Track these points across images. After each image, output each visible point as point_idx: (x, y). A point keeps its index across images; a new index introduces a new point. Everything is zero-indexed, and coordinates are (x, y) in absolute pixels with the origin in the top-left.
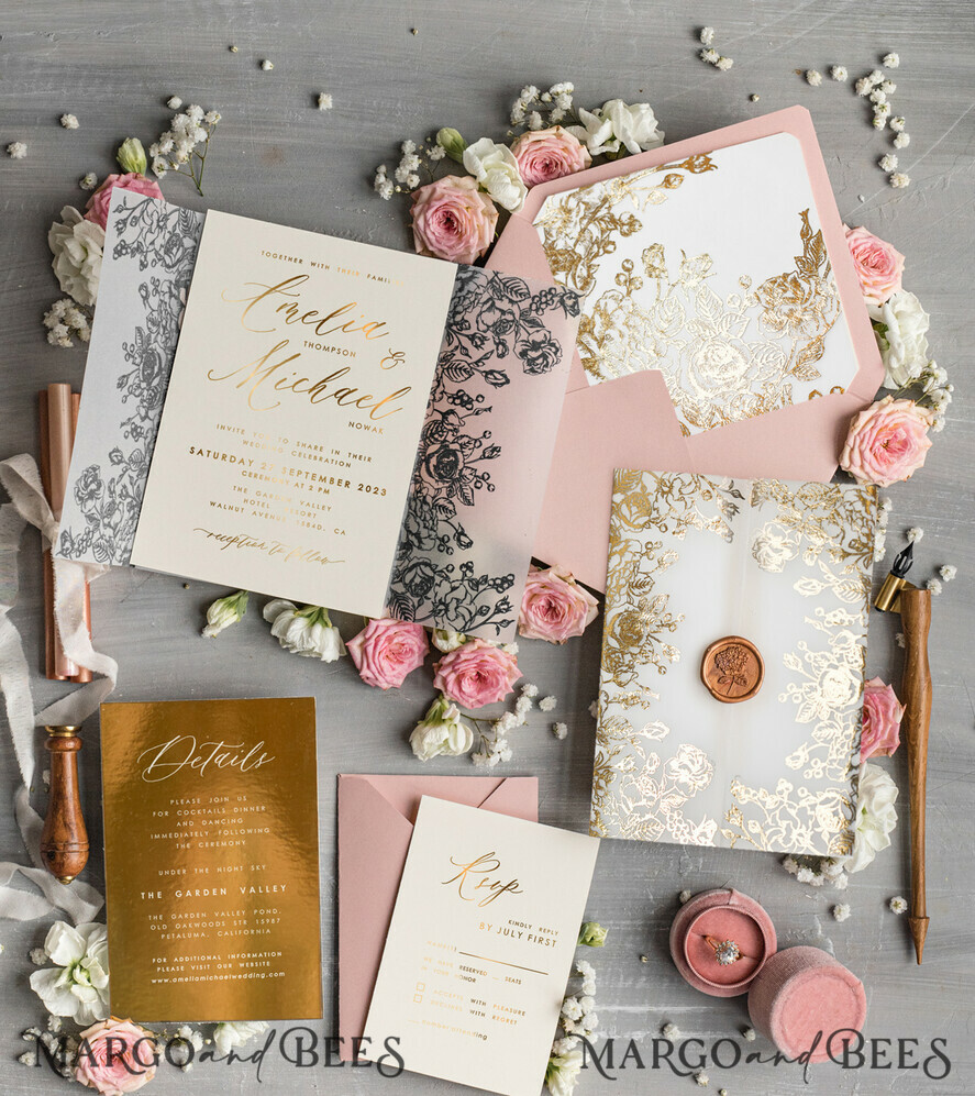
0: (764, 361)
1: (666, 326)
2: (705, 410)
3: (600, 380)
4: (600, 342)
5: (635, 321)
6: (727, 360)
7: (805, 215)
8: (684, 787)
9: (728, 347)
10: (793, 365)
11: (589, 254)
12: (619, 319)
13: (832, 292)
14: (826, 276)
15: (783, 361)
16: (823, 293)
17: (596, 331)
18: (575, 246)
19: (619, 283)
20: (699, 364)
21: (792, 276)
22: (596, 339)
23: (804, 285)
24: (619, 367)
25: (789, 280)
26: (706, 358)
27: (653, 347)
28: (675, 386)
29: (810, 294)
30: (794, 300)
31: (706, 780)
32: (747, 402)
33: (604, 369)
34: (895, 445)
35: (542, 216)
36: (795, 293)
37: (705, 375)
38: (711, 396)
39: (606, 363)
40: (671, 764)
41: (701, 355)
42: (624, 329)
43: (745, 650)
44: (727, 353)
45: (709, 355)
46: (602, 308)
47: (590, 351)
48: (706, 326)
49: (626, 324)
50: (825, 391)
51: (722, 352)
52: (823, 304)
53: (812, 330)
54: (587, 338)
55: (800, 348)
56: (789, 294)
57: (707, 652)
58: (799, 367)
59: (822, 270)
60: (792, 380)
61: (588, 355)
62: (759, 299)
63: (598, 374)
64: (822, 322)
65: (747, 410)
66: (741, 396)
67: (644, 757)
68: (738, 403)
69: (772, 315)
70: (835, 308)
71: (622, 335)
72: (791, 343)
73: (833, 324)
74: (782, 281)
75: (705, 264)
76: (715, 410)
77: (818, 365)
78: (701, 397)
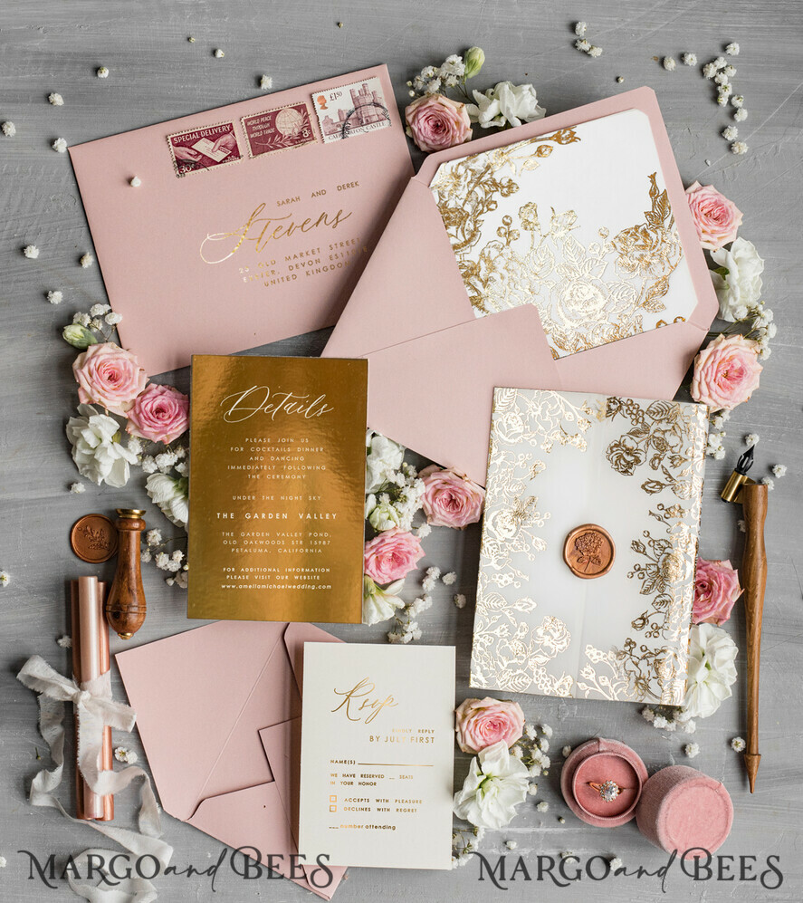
0: (619, 297)
1: (538, 269)
2: (571, 337)
3: (485, 314)
4: (485, 283)
5: (513, 265)
6: (588, 297)
7: (653, 177)
8: (548, 649)
9: (590, 286)
10: (643, 300)
11: (475, 211)
12: (500, 264)
13: (675, 240)
14: (670, 227)
15: (635, 297)
16: (668, 241)
17: (481, 274)
18: (463, 205)
19: (500, 235)
20: (566, 300)
21: (642, 228)
22: (481, 281)
23: (652, 235)
24: (500, 303)
25: (640, 230)
26: (572, 295)
27: (528, 287)
28: (546, 318)
29: (657, 242)
30: (644, 247)
31: (565, 644)
32: (606, 330)
33: (488, 305)
35: (436, 181)
36: (645, 241)
37: (570, 308)
38: (576, 325)
39: (490, 300)
40: (538, 631)
41: (567, 293)
42: (504, 272)
43: (600, 535)
44: (588, 291)
45: (574, 292)
46: (487, 255)
47: (476, 290)
48: (572, 270)
49: (506, 268)
50: (670, 321)
51: (585, 290)
52: (668, 250)
53: (659, 271)
54: (473, 280)
55: (648, 286)
56: (640, 242)
57: (568, 537)
58: (648, 301)
59: (667, 222)
60: (642, 312)
61: (475, 294)
62: (615, 246)
64: (667, 265)
65: (605, 336)
66: (600, 326)
67: (516, 625)
68: (598, 331)
69: (626, 260)
70: (678, 253)
71: (502, 278)
72: (641, 282)
73: (676, 266)
74: (634, 232)
75: (570, 218)
76: (580, 336)
77: (664, 300)
78: (568, 327)
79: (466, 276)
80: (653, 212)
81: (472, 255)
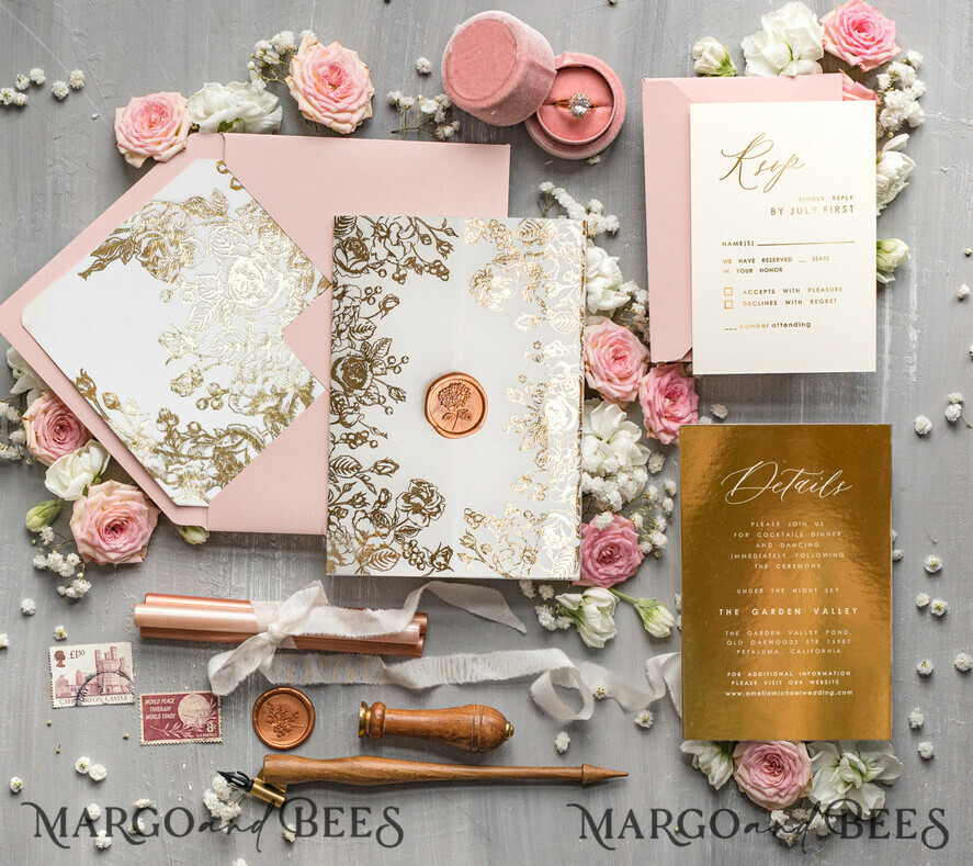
0: (227, 244)
1: (238, 345)
2: (296, 274)
4: (282, 395)
5: (247, 374)
6: (243, 277)
7: (85, 275)
9: (230, 282)
10: (218, 218)
11: (208, 443)
12: (252, 389)
13: (139, 218)
16: (143, 225)
17: (273, 404)
18: (207, 458)
19: (221, 405)
20: (257, 300)
21: (142, 259)
22: (281, 401)
23: (144, 244)
24: (296, 367)
25: (146, 260)
26: (249, 296)
27: (263, 347)
28: (288, 311)
29: (149, 235)
30: (162, 247)
32: (270, 241)
33: (303, 380)
34: (334, 78)
35: (196, 501)
36: (155, 249)
37: (265, 291)
38: (281, 276)
39: (297, 381)
41: (250, 302)
42: (259, 380)
44: (237, 280)
45: (245, 295)
46: (249, 408)
47: (293, 400)
48: (222, 310)
49: (254, 380)
50: (228, 177)
51: (238, 285)
53: (180, 217)
54: (284, 409)
55: (200, 220)
56: (158, 253)
58: (216, 211)
59: (124, 236)
60: (231, 212)
61: (298, 400)
62: (175, 278)
63: (311, 383)
64: (169, 212)
65: (277, 238)
68: (276, 248)
69: (184, 258)
70: (151, 208)
71: (266, 380)
73: (165, 202)
74: (151, 265)
75: (168, 339)
76: (291, 265)
77: (207, 196)
78: (286, 282)
79: (283, 420)
80: (119, 256)
81: (257, 424)
